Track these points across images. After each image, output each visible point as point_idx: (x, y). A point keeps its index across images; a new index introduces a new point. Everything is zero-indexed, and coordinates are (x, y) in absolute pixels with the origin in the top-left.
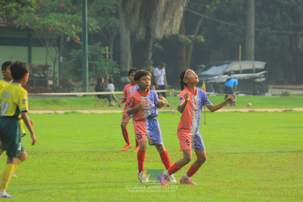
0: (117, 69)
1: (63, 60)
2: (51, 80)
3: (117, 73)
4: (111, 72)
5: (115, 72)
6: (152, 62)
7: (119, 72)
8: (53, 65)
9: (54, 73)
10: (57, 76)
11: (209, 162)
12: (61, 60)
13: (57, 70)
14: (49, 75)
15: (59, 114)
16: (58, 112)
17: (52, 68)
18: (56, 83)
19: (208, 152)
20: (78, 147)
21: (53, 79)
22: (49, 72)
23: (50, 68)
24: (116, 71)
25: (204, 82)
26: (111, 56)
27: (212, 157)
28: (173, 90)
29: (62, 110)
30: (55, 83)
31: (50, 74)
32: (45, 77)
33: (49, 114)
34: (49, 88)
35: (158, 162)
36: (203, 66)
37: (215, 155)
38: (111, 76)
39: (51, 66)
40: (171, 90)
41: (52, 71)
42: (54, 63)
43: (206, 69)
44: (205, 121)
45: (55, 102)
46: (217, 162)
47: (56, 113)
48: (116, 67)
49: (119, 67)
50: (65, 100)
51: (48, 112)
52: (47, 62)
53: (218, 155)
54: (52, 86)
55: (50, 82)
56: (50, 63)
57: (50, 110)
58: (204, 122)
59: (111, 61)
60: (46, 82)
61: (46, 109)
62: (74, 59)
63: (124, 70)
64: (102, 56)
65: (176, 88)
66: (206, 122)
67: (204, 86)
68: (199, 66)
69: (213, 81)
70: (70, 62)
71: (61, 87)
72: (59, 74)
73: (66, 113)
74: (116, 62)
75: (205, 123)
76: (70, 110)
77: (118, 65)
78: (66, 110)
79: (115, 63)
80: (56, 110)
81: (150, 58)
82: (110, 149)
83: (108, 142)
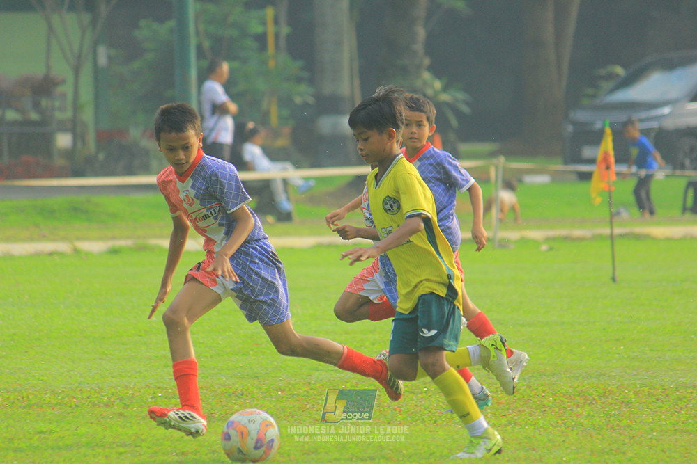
0: (303, 88)
1: (110, 58)
2: (65, 130)
3: (306, 105)
4: (285, 102)
5: (298, 100)
6: (427, 61)
7: (311, 100)
8: (70, 78)
9: (77, 108)
10: (88, 116)
11: (612, 419)
12: (102, 60)
13: (86, 94)
14: (59, 115)
15: (88, 254)
16: (85, 246)
17: (68, 89)
18: (84, 142)
19: (614, 382)
20: (140, 372)
21: (74, 127)
22: (57, 104)
23: (60, 89)
24: (303, 94)
25: (608, 131)
26: (282, 42)
27: (622, 402)
28: (502, 159)
29: (101, 239)
30: (79, 145)
31: (62, 109)
32: (43, 123)
33: (51, 254)
34: (59, 162)
35: (423, 421)
36: (619, 70)
37: (637, 393)
38: (285, 112)
39: (63, 82)
40: (495, 161)
41: (70, 96)
42: (77, 71)
43: (627, 82)
44: (614, 273)
45: (77, 211)
46: (639, 420)
47: (76, 251)
48: (299, 80)
49: (311, 81)
50: (113, 203)
51: (49, 246)
52: (48, 67)
53: (650, 394)
54: (69, 154)
55: (63, 141)
56: (61, 69)
57: (54, 240)
58: (610, 273)
59: (284, 58)
60: (48, 140)
61: (43, 237)
62: (149, 56)
63: (327, 89)
64: (249, 43)
65: (510, 154)
66: (617, 273)
67: (608, 144)
68: (603, 72)
69: (654, 125)
70: (136, 65)
71: (101, 156)
72: (97, 108)
73: (114, 251)
74: (300, 63)
75: (614, 279)
76: (128, 238)
77: (306, 74)
78: (114, 238)
79: (295, 66)
80: (79, 239)
81: (419, 47)
82: (257, 377)
83: (251, 353)
